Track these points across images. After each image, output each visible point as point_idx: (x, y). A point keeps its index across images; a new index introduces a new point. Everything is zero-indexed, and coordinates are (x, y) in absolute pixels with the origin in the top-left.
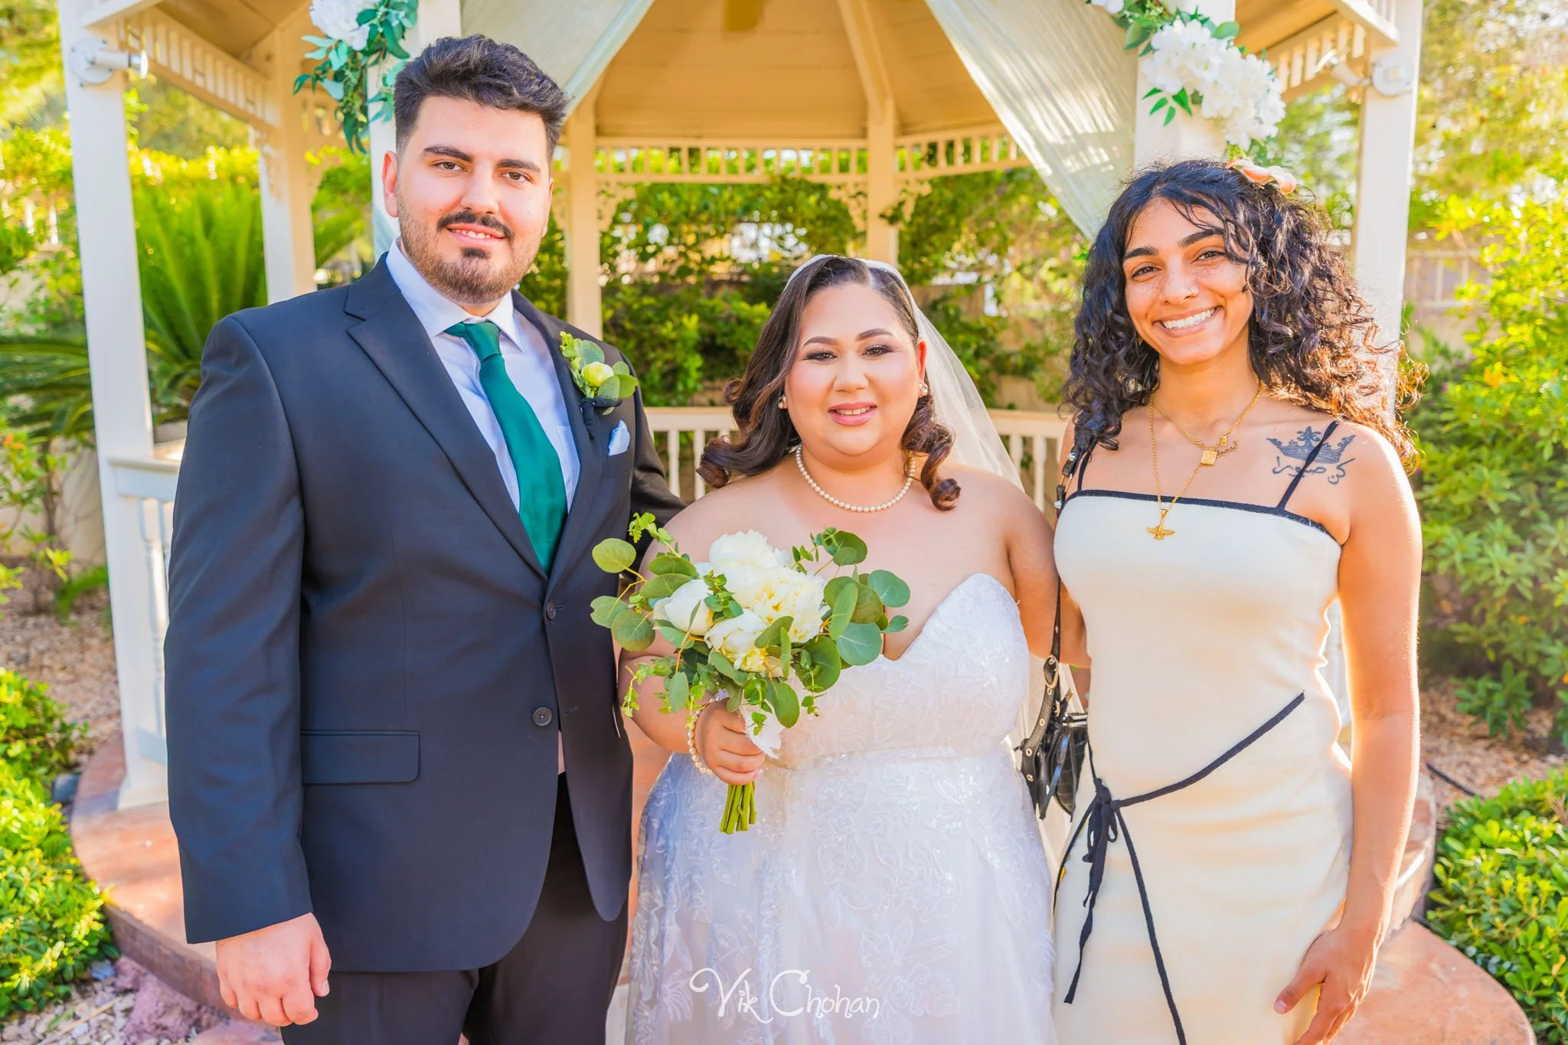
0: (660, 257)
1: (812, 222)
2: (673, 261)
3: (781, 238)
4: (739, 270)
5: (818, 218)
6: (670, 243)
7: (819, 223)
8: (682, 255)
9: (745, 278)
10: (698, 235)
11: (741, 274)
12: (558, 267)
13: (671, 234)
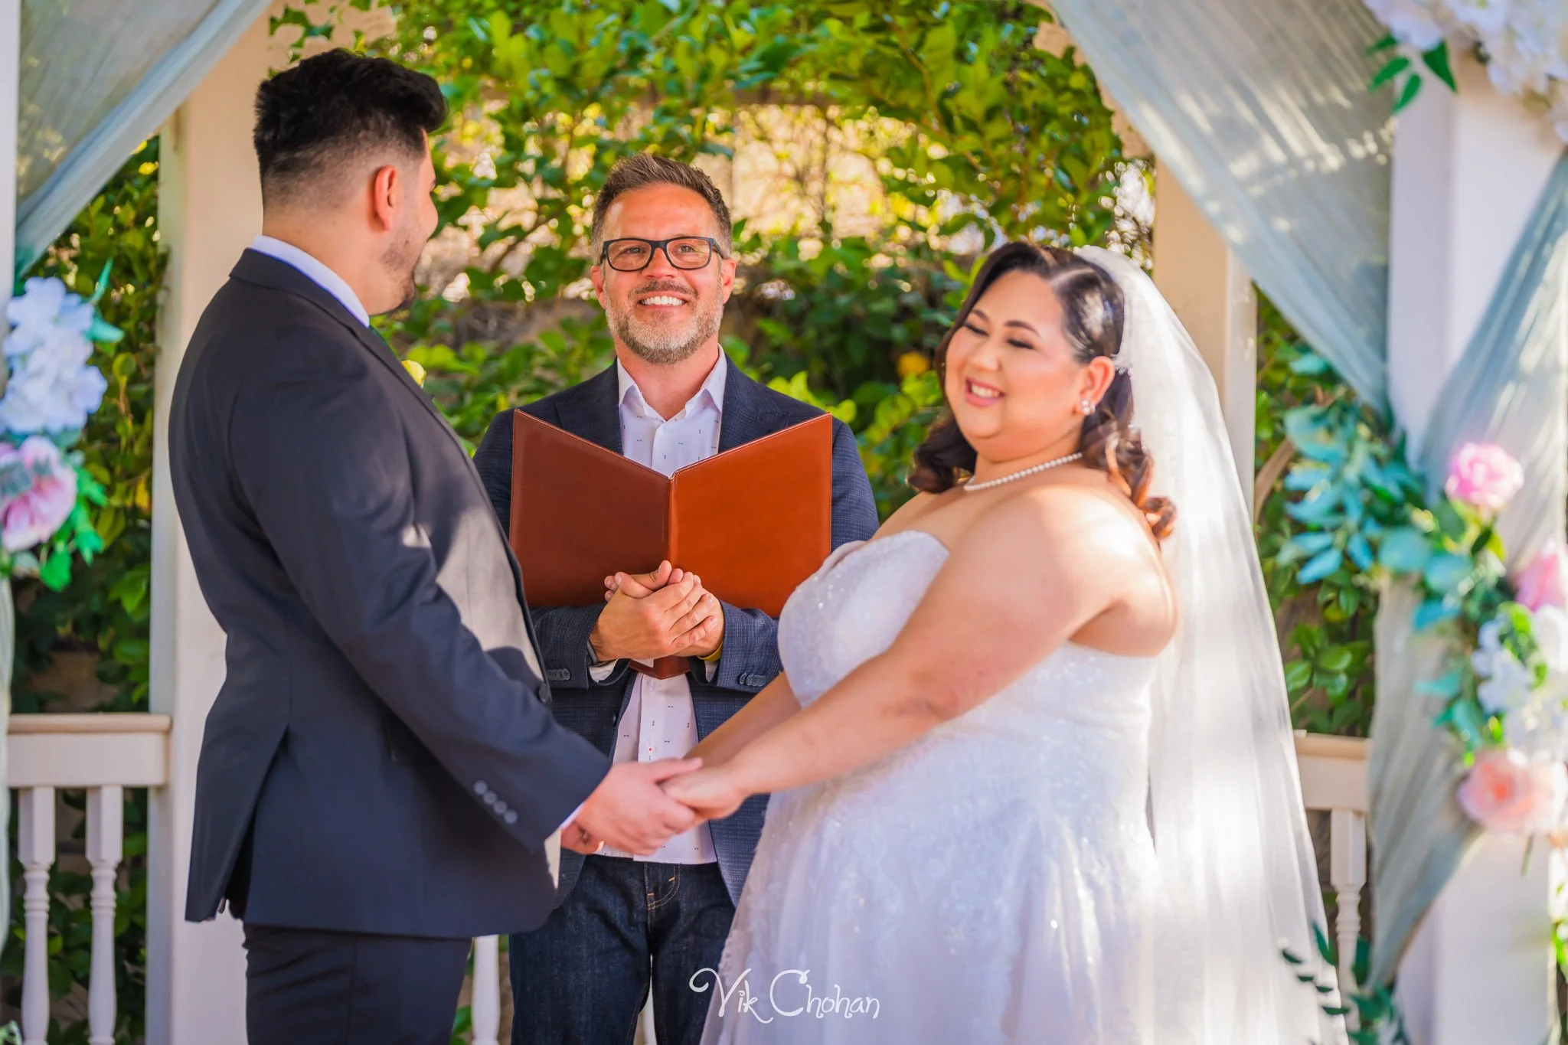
0: (475, 219)
1: (971, 126)
2: (519, 233)
3: (899, 156)
4: (752, 259)
5: (991, 114)
6: (507, 176)
7: (998, 129)
8: (552, 210)
9: (771, 290)
10: (602, 147)
11: (758, 275)
12: (133, 240)
13: (514, 145)
